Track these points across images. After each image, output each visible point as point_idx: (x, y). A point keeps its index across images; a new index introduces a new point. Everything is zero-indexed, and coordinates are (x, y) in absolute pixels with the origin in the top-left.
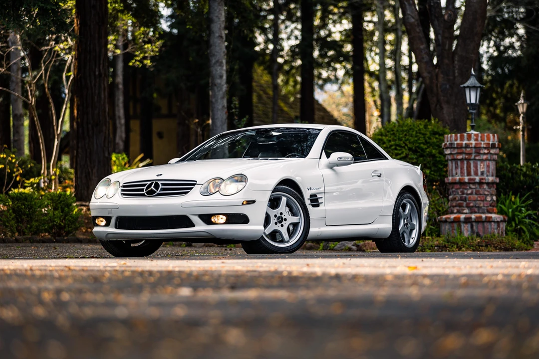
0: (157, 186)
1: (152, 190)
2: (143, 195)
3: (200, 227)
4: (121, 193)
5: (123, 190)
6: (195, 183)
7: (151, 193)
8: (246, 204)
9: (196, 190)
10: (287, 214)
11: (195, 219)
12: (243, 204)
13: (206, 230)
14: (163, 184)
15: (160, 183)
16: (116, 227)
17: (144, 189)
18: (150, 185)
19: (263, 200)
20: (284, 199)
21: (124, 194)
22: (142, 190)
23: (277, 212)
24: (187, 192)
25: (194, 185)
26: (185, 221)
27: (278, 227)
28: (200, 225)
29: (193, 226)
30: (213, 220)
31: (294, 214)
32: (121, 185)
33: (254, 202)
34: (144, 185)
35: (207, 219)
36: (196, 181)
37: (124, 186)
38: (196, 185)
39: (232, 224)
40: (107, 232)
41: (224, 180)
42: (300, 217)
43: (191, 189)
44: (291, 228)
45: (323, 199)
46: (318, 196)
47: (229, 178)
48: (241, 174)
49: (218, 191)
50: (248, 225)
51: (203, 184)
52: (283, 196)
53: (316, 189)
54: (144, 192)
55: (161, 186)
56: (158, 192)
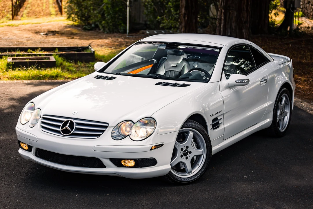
0: (72, 125)
1: (67, 129)
2: (59, 132)
3: (111, 169)
4: (41, 126)
5: (43, 123)
6: (107, 125)
7: (66, 132)
8: (155, 149)
9: (108, 132)
10: (192, 147)
11: (106, 162)
12: (151, 149)
13: (116, 172)
14: (78, 124)
15: (75, 121)
16: (36, 155)
17: (60, 126)
19: (171, 141)
20: (191, 134)
21: (43, 127)
22: (58, 126)
23: (184, 145)
24: (99, 135)
25: (106, 127)
26: (96, 162)
27: (183, 160)
28: (110, 167)
29: (103, 166)
30: (123, 163)
31: (198, 147)
32: (41, 117)
33: (162, 145)
34: (61, 122)
35: (117, 162)
36: (108, 124)
37: (44, 118)
38: (108, 128)
39: (141, 167)
40: (29, 157)
41: (134, 123)
42: (203, 150)
43: (103, 131)
44: (195, 158)
45: (223, 119)
46: (219, 118)
47: (139, 121)
48: (150, 117)
49: (128, 135)
50: (155, 167)
51: (114, 127)
52: (190, 132)
53: (218, 113)
54: (60, 130)
55: (76, 126)
56: (72, 132)
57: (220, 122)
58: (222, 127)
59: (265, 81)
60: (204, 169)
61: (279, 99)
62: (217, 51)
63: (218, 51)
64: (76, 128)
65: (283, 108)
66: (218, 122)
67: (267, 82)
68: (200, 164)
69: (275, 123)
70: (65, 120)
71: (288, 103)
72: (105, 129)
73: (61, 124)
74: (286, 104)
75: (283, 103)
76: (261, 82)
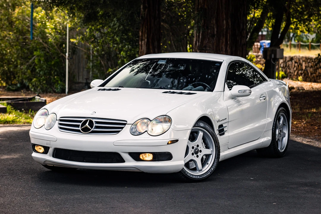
0: (91, 123)
2: (79, 131)
3: (130, 163)
4: (59, 127)
5: (60, 124)
6: (126, 122)
7: (86, 130)
8: (171, 143)
10: (202, 147)
11: (126, 156)
12: (168, 144)
13: (135, 166)
14: (97, 122)
15: (94, 120)
16: (53, 156)
17: (79, 125)
18: (86, 122)
20: (201, 134)
21: (61, 128)
22: (78, 126)
23: (194, 144)
24: (118, 132)
25: (125, 124)
26: (116, 157)
27: (194, 157)
28: (129, 161)
29: (123, 161)
30: (141, 157)
31: (207, 147)
32: (58, 119)
33: (177, 141)
34: (80, 121)
35: (136, 156)
36: (126, 121)
37: (61, 120)
38: (126, 125)
39: (158, 161)
40: (45, 159)
41: (151, 121)
42: (212, 150)
43: (122, 128)
44: (204, 157)
45: (227, 127)
46: (224, 125)
47: (155, 119)
48: (166, 115)
49: (146, 131)
50: (171, 161)
51: (132, 124)
52: (200, 131)
53: (223, 120)
54: (80, 129)
55: (95, 124)
56: (92, 130)
57: (225, 130)
58: (226, 134)
59: (264, 98)
60: (213, 167)
61: (277, 118)
62: (217, 65)
63: (219, 65)
64: (95, 126)
65: (281, 128)
66: (223, 129)
67: (266, 98)
68: (209, 163)
69: (274, 142)
70: (84, 120)
71: (286, 124)
72: (124, 126)
73: (80, 124)
74: (284, 125)
75: (281, 122)
76: (260, 97)
